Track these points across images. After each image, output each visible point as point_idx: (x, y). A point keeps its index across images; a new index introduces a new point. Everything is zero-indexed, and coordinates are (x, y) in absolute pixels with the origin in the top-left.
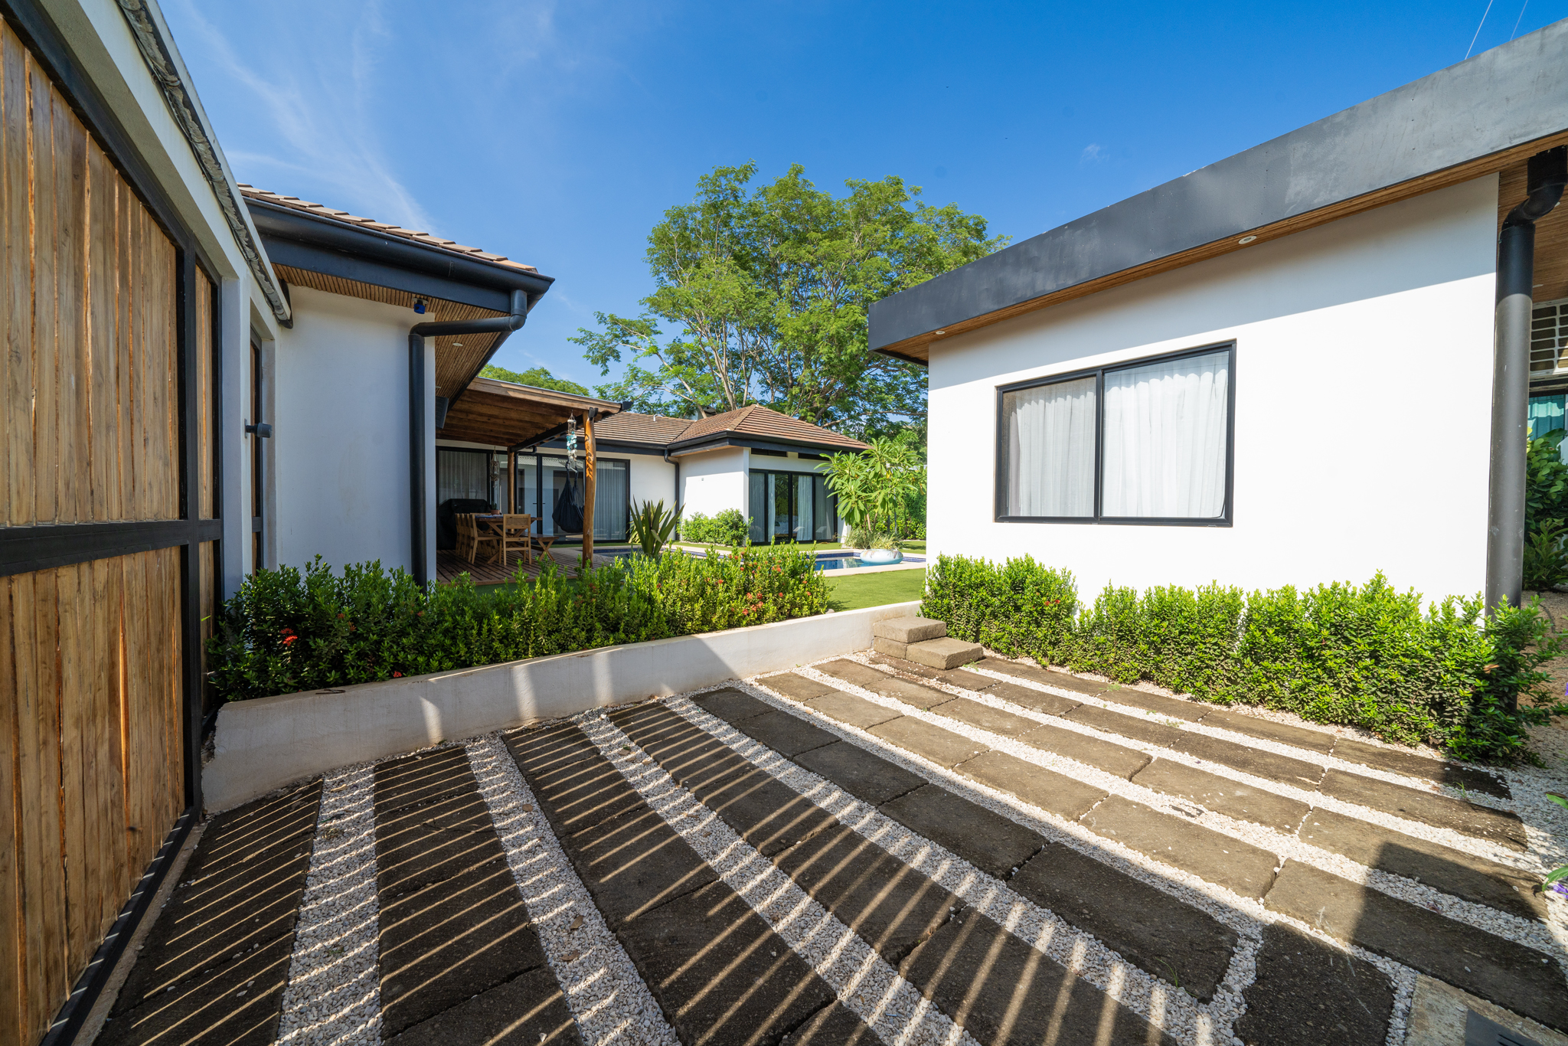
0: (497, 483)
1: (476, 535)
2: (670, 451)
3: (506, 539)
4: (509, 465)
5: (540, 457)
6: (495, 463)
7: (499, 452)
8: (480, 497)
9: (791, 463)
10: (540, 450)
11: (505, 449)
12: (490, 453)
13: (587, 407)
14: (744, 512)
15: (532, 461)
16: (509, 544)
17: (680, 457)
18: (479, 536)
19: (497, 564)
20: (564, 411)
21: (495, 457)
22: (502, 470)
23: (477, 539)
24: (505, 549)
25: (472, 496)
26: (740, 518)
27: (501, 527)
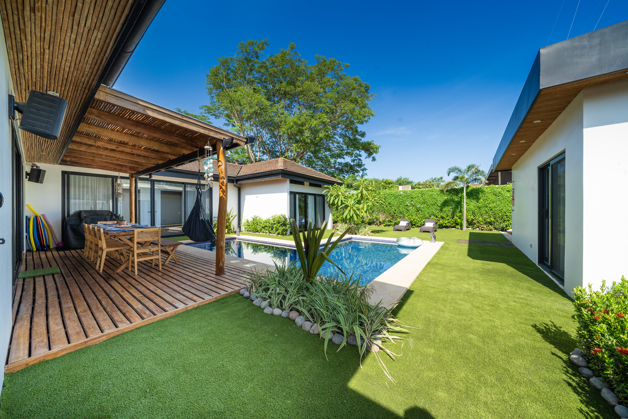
0: (120, 199)
1: (104, 246)
2: (237, 181)
3: (136, 251)
4: (131, 186)
5: (153, 182)
6: (119, 185)
7: (122, 178)
8: (105, 208)
9: (305, 189)
10: (154, 177)
11: (127, 175)
12: (114, 178)
13: (222, 137)
14: (287, 215)
15: (148, 185)
16: (139, 255)
17: (240, 184)
18: (108, 246)
19: (127, 275)
20: (205, 138)
21: (119, 181)
22: (124, 190)
23: (106, 250)
24: (136, 260)
25: (99, 208)
26: (286, 219)
27: (131, 240)
